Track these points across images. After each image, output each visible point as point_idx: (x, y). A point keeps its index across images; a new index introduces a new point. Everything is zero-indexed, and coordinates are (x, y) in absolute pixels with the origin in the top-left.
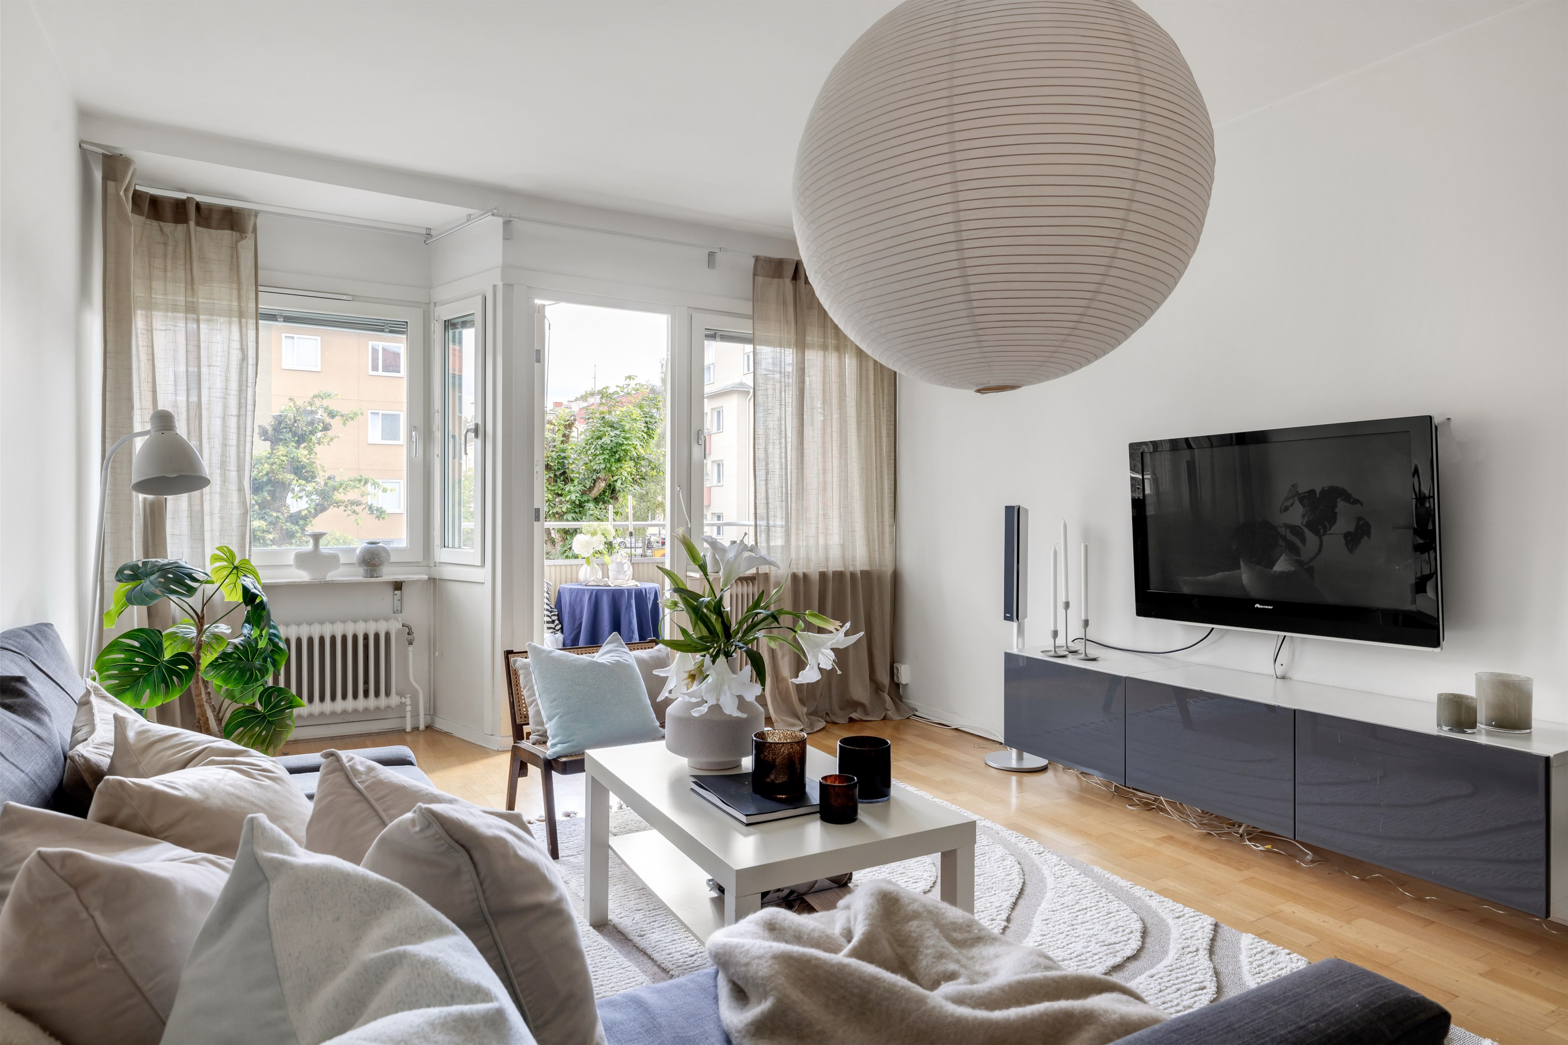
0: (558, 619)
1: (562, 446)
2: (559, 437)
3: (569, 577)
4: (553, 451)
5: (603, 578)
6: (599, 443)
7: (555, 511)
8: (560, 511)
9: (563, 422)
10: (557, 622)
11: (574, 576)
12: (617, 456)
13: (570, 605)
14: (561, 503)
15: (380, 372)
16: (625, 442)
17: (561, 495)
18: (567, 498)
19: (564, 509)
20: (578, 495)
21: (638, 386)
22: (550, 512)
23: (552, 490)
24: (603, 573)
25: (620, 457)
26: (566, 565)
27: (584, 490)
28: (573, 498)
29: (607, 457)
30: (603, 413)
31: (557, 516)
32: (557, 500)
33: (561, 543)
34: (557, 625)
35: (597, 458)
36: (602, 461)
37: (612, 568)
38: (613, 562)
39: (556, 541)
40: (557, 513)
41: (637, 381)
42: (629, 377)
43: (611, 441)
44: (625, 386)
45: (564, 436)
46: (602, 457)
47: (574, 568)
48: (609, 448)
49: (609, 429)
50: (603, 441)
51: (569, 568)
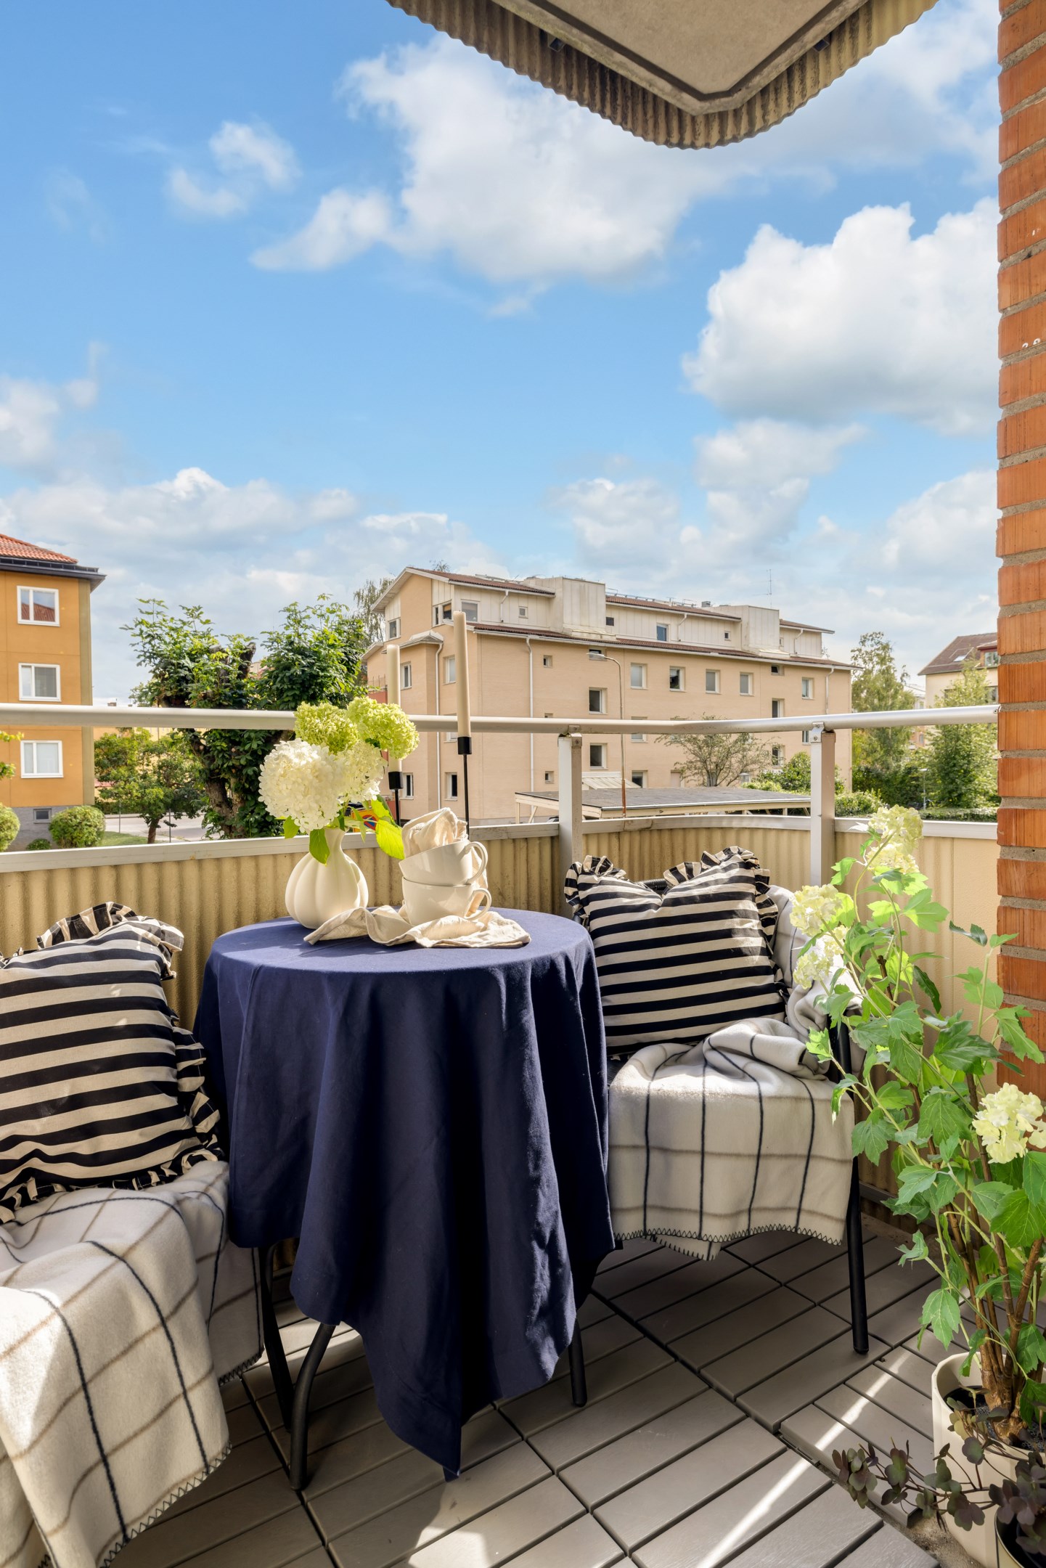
0: (207, 1088)
1: (238, 681)
2: (234, 668)
3: (249, 896)
4: (226, 687)
5: (375, 903)
6: (288, 674)
7: (231, 764)
8: (238, 764)
9: (239, 651)
10: (202, 1099)
11: (267, 894)
12: (311, 692)
13: (256, 1044)
14: (238, 753)
15: (32, 621)
16: (321, 674)
17: (238, 744)
18: (247, 747)
19: (243, 762)
20: (260, 743)
21: (334, 606)
22: (225, 766)
23: (225, 737)
24: (374, 890)
25: (315, 693)
26: (237, 859)
27: (268, 737)
28: (255, 746)
29: (297, 692)
30: (290, 637)
31: (234, 771)
32: (233, 750)
33: (239, 806)
34: (205, 1112)
35: (285, 695)
36: (291, 699)
37: (414, 870)
38: (415, 849)
39: (234, 802)
40: (233, 766)
41: (332, 600)
42: (323, 597)
43: (303, 671)
44: (318, 607)
45: (241, 668)
46: (290, 693)
47: (266, 865)
48: (300, 681)
49: (300, 657)
50: (292, 671)
51: (248, 867)
